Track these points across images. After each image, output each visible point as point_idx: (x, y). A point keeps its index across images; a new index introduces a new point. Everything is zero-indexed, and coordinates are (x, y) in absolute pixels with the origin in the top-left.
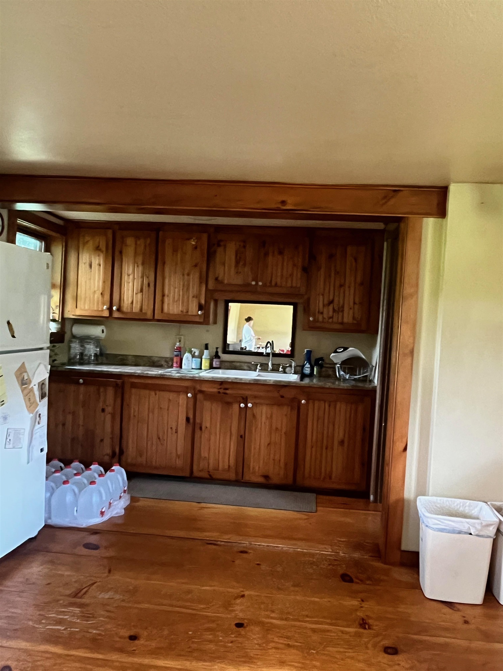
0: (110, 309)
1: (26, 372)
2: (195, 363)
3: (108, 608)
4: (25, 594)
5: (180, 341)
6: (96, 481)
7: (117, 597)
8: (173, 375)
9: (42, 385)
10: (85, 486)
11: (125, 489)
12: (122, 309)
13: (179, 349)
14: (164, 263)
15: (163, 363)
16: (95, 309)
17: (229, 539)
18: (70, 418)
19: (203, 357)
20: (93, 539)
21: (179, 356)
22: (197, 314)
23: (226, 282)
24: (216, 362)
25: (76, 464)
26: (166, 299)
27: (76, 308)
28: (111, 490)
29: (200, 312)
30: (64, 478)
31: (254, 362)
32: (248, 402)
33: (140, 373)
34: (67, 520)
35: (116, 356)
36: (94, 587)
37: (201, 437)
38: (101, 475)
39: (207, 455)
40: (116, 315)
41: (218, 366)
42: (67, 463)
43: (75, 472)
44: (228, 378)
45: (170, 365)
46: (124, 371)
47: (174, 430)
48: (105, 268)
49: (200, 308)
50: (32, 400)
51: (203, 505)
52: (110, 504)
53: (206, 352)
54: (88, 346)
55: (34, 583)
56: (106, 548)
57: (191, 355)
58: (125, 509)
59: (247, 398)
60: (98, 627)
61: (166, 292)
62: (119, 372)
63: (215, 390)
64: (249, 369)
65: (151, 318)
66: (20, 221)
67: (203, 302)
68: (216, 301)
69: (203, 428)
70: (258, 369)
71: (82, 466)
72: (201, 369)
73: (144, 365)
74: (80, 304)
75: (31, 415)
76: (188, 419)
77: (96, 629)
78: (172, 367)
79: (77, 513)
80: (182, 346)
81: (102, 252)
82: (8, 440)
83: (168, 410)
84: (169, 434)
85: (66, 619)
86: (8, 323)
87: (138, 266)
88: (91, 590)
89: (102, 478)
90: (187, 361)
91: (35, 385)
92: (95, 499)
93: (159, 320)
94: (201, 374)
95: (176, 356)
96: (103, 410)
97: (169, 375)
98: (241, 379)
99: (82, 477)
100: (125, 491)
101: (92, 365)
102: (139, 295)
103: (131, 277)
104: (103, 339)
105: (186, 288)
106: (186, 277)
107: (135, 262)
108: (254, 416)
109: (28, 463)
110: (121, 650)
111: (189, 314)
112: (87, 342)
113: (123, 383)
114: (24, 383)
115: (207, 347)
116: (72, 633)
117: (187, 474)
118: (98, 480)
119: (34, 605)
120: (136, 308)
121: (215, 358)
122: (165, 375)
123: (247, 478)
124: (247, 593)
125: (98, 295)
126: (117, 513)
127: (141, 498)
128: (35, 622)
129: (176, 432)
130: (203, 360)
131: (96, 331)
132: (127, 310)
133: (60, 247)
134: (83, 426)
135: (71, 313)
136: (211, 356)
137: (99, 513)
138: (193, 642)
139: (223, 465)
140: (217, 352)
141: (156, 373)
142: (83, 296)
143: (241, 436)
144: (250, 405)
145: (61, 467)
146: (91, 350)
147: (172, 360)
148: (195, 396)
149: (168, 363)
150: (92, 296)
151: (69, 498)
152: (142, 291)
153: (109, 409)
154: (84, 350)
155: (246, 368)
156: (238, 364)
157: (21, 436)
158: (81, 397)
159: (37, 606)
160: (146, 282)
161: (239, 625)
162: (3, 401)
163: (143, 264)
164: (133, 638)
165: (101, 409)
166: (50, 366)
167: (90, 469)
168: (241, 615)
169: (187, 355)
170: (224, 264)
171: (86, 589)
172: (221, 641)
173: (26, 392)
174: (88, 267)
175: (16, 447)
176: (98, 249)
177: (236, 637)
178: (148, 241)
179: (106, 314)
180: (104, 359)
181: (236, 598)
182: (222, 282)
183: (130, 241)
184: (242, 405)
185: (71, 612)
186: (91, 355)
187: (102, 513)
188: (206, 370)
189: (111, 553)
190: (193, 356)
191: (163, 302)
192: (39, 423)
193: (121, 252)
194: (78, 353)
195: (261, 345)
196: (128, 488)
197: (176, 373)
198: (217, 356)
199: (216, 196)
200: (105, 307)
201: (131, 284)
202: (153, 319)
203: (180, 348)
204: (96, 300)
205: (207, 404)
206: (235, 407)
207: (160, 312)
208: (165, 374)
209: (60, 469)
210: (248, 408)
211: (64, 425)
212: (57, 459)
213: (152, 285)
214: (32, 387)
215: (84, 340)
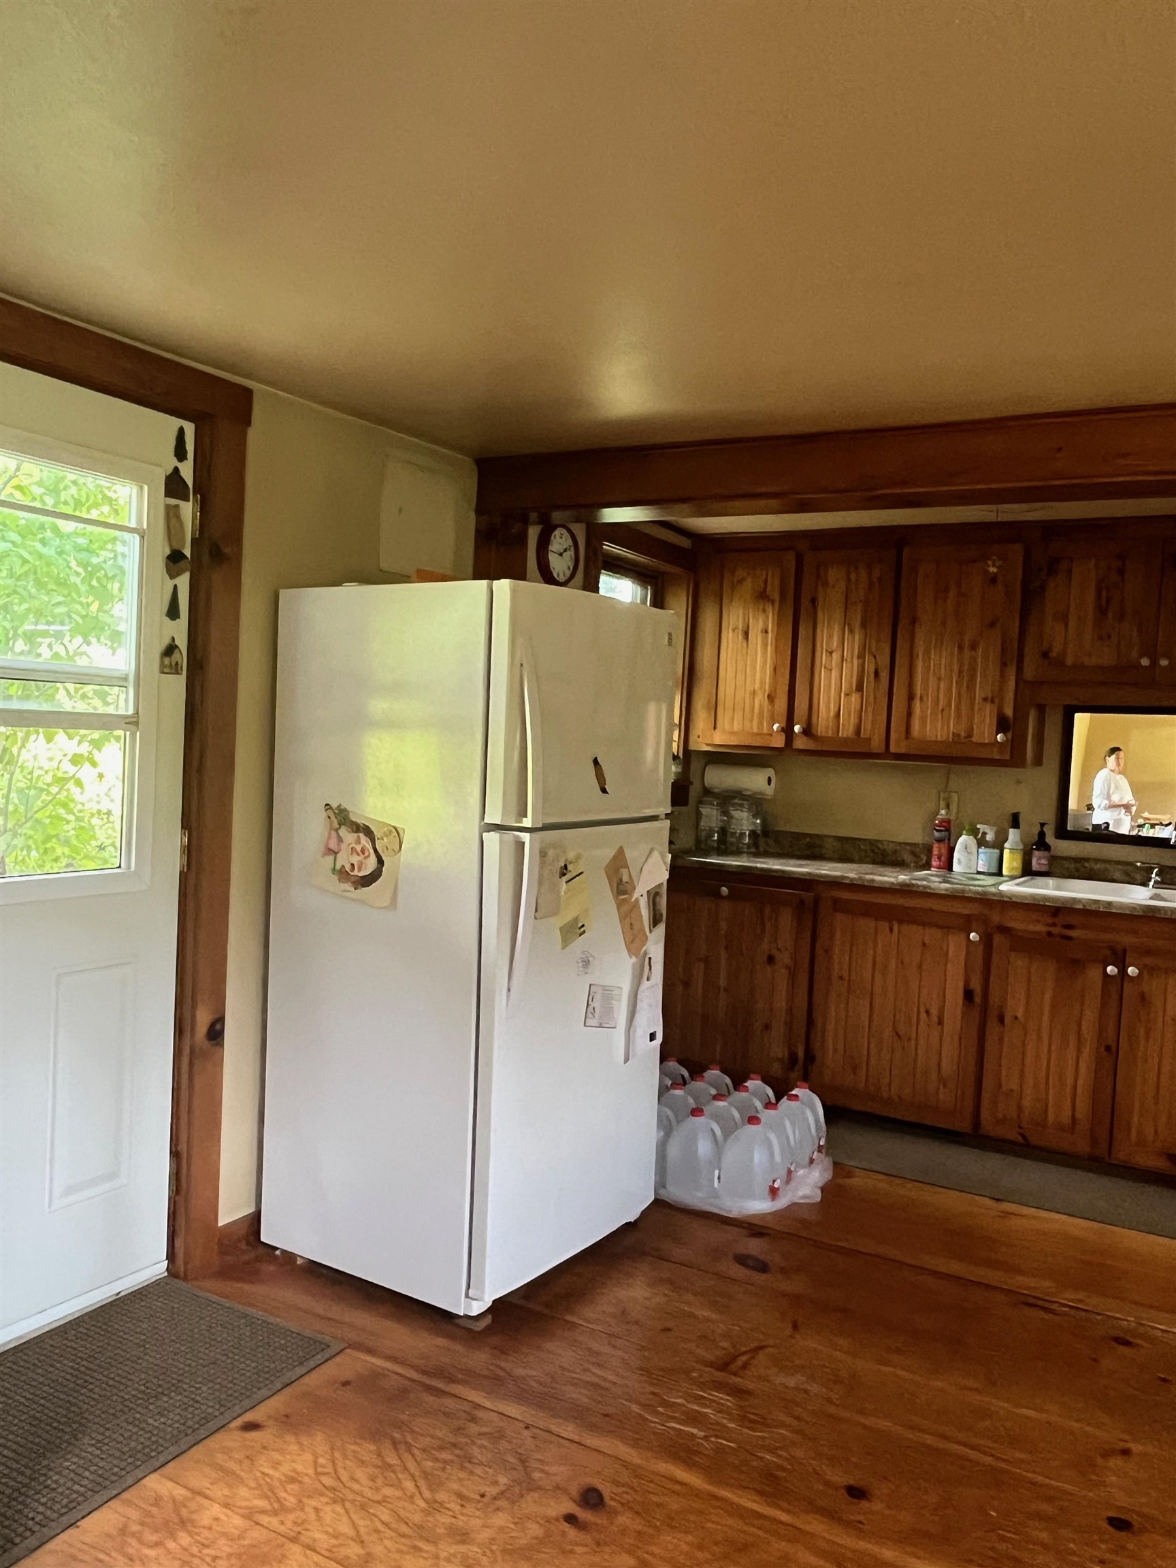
0: (788, 730)
1: (626, 867)
2: (984, 859)
3: (798, 1411)
4: (619, 1342)
5: (948, 807)
6: (758, 1116)
7: (814, 1388)
8: (932, 885)
9: (654, 895)
10: (736, 1127)
11: (821, 1144)
12: (814, 731)
13: (946, 826)
14: (914, 621)
15: (907, 857)
16: (755, 730)
17: (1081, 1301)
18: (699, 970)
19: (1006, 845)
20: (754, 1247)
21: (946, 841)
22: (993, 741)
23: (1069, 661)
24: (1039, 858)
25: (714, 1073)
26: (917, 705)
27: (715, 728)
28: (792, 1143)
29: (999, 737)
30: (691, 1102)
31: (1143, 863)
32: (1127, 961)
33: (854, 879)
34: (699, 1194)
35: (797, 836)
36: (761, 1356)
37: (1001, 1039)
38: (769, 1105)
39: (1015, 1087)
40: (800, 743)
41: (1044, 869)
42: (697, 1071)
43: (714, 1092)
44: (1074, 900)
45: (924, 862)
46: (817, 871)
47: (935, 1019)
48: (777, 639)
49: (1003, 725)
50: (636, 927)
51: (1007, 1206)
52: (790, 1172)
53: (1013, 834)
54: (736, 814)
55: (637, 1323)
56: (783, 1270)
57: (975, 841)
58: (823, 1189)
59: (1125, 951)
60: (777, 1448)
61: (918, 691)
62: (809, 874)
63: (1040, 928)
64: (1128, 879)
65: (882, 750)
66: (609, 547)
67: (1009, 712)
68: (1041, 709)
69: (1007, 1020)
70: (1153, 880)
71: (728, 1080)
72: (999, 873)
73: (861, 861)
74: (724, 720)
75: (634, 959)
76: (968, 995)
77: (772, 1451)
78: (927, 866)
79: (719, 1182)
80: (952, 817)
81: (773, 602)
82: (590, 1008)
83: (920, 967)
84: (922, 1026)
85: (705, 1415)
86: (596, 762)
87: (851, 631)
88: (754, 1362)
89: (772, 1112)
90: (966, 854)
91: (640, 893)
92: (759, 1156)
93: (899, 756)
94: (1003, 888)
95: (939, 841)
96: (771, 959)
97: (924, 887)
98: (1110, 904)
99: (731, 1104)
100: (820, 1149)
101: (745, 855)
102: (855, 698)
103: (836, 656)
104: (767, 797)
105: (967, 676)
106: (967, 652)
107: (846, 623)
108: (1143, 997)
109: (627, 1060)
110: (830, 1515)
111: (974, 739)
112: (734, 805)
113: (817, 901)
114: (622, 889)
115: (1015, 823)
116: (720, 1450)
117: (965, 1126)
118: (766, 1115)
119: (641, 1369)
120: (847, 730)
121: (1037, 849)
122: (913, 885)
123: (1121, 1154)
124: (1135, 1447)
125: (760, 700)
126: (804, 1197)
127: (857, 1170)
128: (644, 1406)
129: (940, 1022)
130: (1006, 853)
131: (756, 781)
132: (827, 732)
133: (684, 599)
134: (726, 990)
135: (706, 738)
136: (1025, 845)
137: (767, 1189)
138: (1003, 1539)
139: (1058, 1113)
140: (1042, 835)
141: (892, 880)
142: (729, 704)
143: (1108, 1049)
144: (1132, 971)
145: (683, 1076)
146: (745, 821)
147: (929, 850)
148: (987, 940)
149: (920, 857)
150: (747, 701)
151: (704, 1147)
152: (860, 688)
153: (784, 958)
154: (729, 822)
155: (1117, 875)
156: (1097, 866)
157: (614, 1002)
158: (723, 925)
159: (645, 1371)
160: (870, 667)
161: (1120, 1524)
162: (583, 926)
163: (864, 625)
164: (857, 1493)
165: (765, 958)
166: (670, 856)
167: (746, 1089)
168: (1123, 1500)
169: (965, 840)
170: (1064, 619)
171: (744, 1358)
172: (1074, 1553)
173: (625, 908)
174: (741, 637)
175: (605, 1026)
176: (762, 596)
177: (1111, 1551)
178: (876, 573)
179: (779, 742)
180: (771, 842)
181: (1107, 1454)
182: (1060, 663)
183: (834, 575)
184: (1111, 969)
185: (719, 1403)
186: (743, 834)
187: (774, 1192)
188: (1012, 878)
189: (797, 1285)
190: (981, 843)
191: (909, 714)
192: (648, 979)
193: (814, 601)
194: (716, 829)
195: (1149, 819)
196: (827, 1141)
197: (940, 882)
198: (1041, 844)
199: (1060, 449)
200: (776, 727)
201: (834, 674)
202: (887, 754)
203: (949, 822)
204: (756, 711)
205: (1019, 963)
206: (1094, 974)
207: (903, 736)
208: (914, 882)
209: (681, 1081)
210: (1126, 978)
211: (686, 984)
212: (674, 1059)
213: (884, 675)
214: (637, 900)
215: (728, 799)
